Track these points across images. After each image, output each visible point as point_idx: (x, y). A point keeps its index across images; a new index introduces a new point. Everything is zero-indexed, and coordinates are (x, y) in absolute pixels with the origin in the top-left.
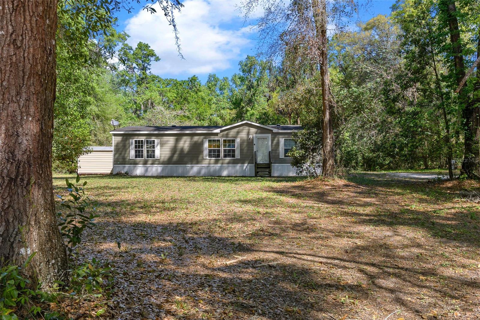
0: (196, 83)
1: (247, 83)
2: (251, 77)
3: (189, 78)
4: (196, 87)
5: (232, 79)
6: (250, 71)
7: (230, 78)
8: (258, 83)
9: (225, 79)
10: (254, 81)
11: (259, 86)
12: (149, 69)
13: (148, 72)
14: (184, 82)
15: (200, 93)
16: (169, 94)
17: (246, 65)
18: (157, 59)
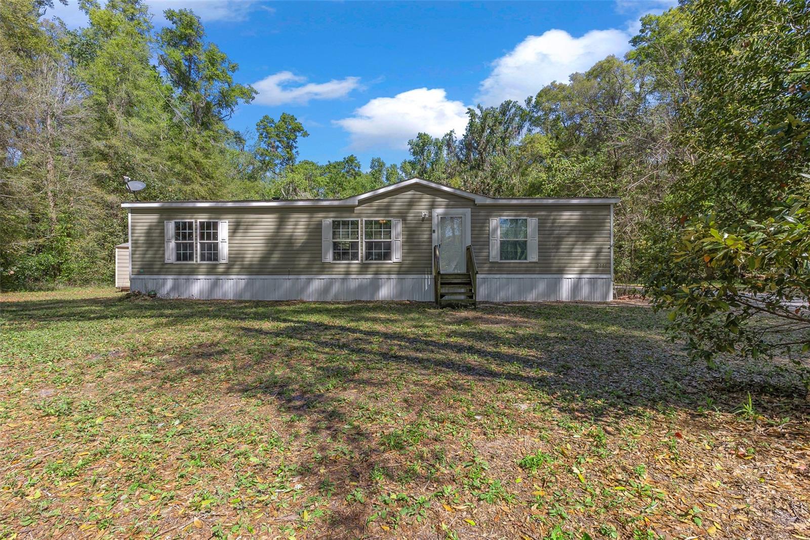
0: (354, 164)
1: (419, 167)
2: (424, 159)
3: (345, 158)
4: (354, 170)
5: (402, 167)
6: (422, 152)
7: (399, 166)
8: (432, 167)
9: (394, 166)
10: (428, 166)
11: (434, 170)
12: (296, 148)
13: (294, 151)
14: (339, 164)
15: (358, 178)
16: (319, 179)
17: (417, 145)
18: (306, 135)
